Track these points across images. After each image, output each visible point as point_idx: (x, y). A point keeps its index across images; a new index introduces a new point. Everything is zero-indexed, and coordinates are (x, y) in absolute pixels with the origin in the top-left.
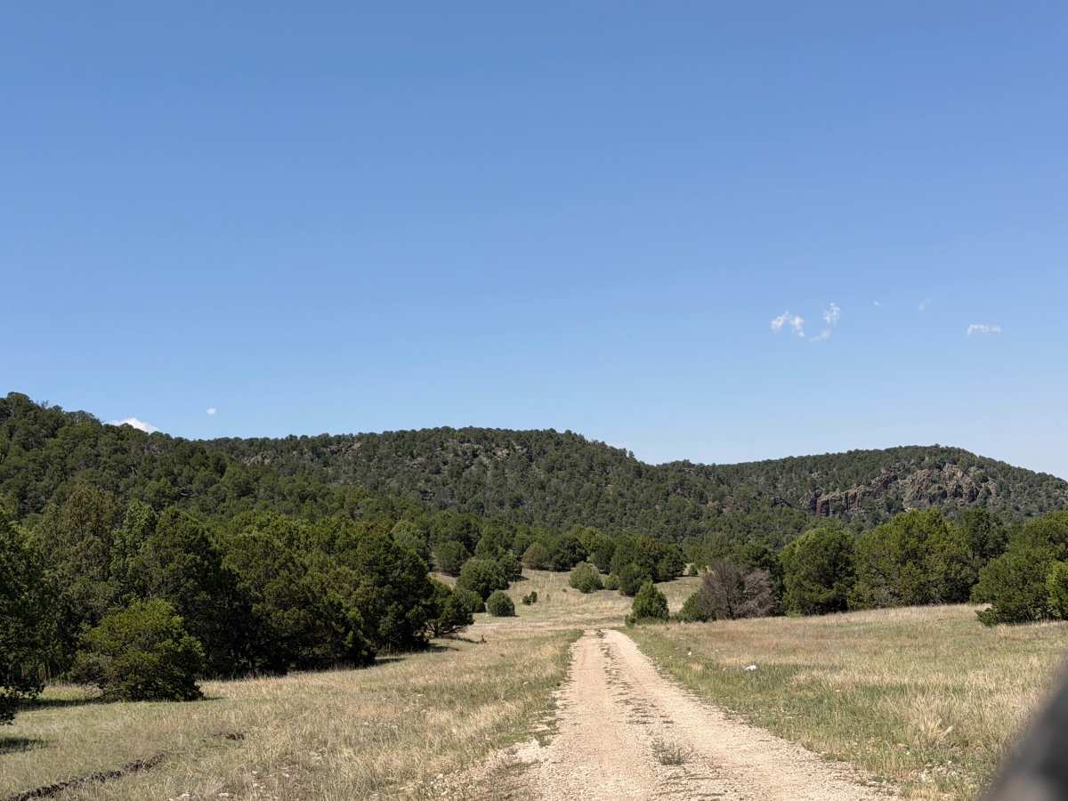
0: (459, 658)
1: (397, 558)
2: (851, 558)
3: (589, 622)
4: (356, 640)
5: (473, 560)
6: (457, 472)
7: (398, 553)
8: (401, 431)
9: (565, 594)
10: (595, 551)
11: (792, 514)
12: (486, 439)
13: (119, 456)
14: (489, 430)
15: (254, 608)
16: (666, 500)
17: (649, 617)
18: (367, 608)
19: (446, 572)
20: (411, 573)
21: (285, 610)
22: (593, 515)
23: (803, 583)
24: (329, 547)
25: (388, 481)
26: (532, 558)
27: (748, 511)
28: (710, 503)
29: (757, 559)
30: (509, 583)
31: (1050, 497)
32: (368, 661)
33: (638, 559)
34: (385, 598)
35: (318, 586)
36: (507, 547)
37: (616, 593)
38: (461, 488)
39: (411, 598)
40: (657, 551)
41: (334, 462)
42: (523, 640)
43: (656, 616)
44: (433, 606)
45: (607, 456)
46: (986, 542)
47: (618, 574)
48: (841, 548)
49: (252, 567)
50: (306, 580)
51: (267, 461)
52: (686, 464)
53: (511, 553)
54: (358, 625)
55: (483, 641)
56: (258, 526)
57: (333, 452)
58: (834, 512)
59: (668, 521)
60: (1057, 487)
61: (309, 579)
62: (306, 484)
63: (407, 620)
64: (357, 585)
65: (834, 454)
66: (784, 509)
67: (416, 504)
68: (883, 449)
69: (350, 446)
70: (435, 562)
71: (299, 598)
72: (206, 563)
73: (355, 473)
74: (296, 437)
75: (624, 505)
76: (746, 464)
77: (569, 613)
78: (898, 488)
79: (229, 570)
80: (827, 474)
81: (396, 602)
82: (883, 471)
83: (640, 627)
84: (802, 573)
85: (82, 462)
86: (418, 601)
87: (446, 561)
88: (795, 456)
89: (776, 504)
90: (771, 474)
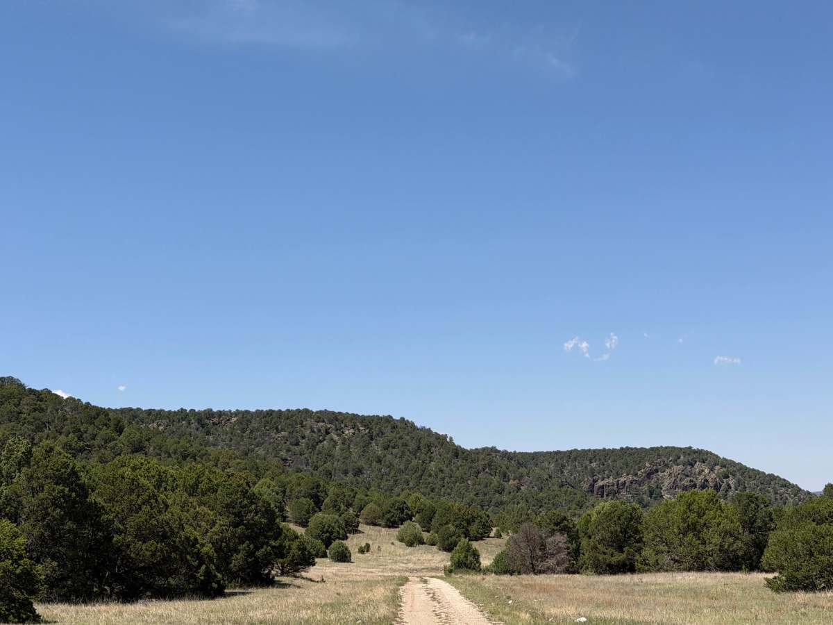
0: (300, 594)
1: (252, 503)
2: (640, 527)
3: (412, 570)
4: (208, 573)
5: (320, 514)
6: (312, 446)
7: (253, 499)
8: (270, 410)
9: (393, 546)
10: (419, 513)
11: (575, 494)
12: (337, 420)
13: (37, 414)
14: (340, 413)
15: (115, 539)
16: (477, 477)
17: (465, 568)
18: (221, 545)
19: (296, 523)
20: (263, 517)
21: (144, 542)
22: (418, 485)
23: (598, 546)
24: (193, 490)
25: (257, 449)
26: (368, 515)
27: (541, 489)
28: (511, 482)
29: (557, 524)
30: (348, 535)
31: (777, 493)
32: (218, 593)
33: (454, 521)
34: (239, 538)
35: (177, 523)
36: (349, 505)
37: (435, 548)
38: (315, 458)
39: (262, 539)
40: (470, 516)
41: (215, 431)
42: (357, 582)
43: (470, 568)
44: (281, 547)
45: (432, 439)
46: (755, 521)
47: (437, 532)
48: (631, 519)
49: (117, 502)
50: (166, 516)
51: (161, 428)
52: (494, 450)
53: (351, 510)
54: (211, 559)
55: (323, 581)
56: (131, 468)
57: (214, 424)
58: (607, 495)
59: (477, 494)
60: (782, 486)
61: (170, 515)
62: (188, 445)
63: (257, 559)
64: (213, 524)
65: (609, 449)
66: (569, 489)
67: (276, 466)
68: (648, 447)
69: (229, 420)
70: (288, 514)
71: (158, 532)
72: (74, 494)
73: (230, 441)
74: (186, 410)
75: (443, 479)
76: (540, 452)
77: (396, 562)
78: (658, 479)
79: (96, 503)
80: (604, 465)
81: (248, 542)
82: (647, 465)
83: (458, 576)
84: (597, 538)
85: (6, 417)
86: (268, 542)
87: (297, 514)
88: (579, 449)
89: (563, 485)
90: (560, 461)
